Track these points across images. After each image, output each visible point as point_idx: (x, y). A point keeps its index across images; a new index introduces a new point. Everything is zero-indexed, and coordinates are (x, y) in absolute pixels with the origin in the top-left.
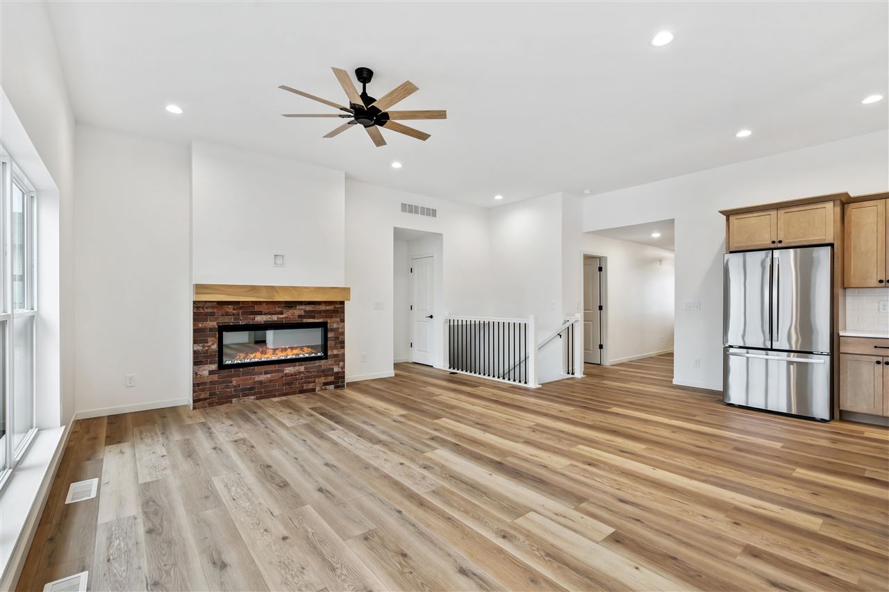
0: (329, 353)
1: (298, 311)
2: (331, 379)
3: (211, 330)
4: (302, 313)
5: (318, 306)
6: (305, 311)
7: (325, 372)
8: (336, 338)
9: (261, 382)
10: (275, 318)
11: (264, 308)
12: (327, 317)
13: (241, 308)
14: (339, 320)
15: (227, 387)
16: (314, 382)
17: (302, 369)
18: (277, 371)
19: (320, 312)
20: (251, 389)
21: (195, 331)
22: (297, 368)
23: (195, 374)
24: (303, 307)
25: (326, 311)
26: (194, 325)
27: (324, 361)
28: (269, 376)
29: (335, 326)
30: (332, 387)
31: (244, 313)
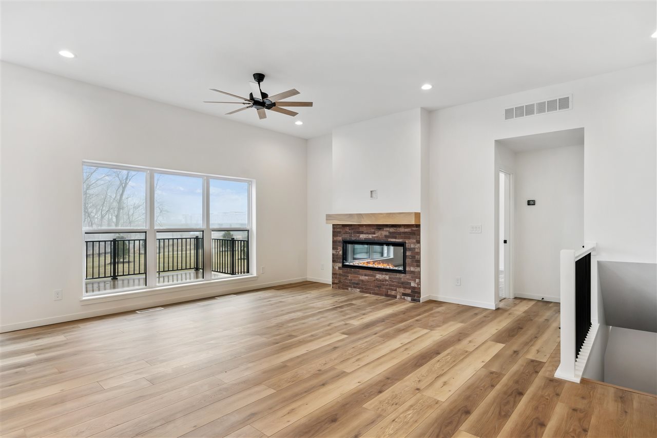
0: (407, 269)
1: (385, 232)
2: (409, 291)
3: (339, 242)
4: (387, 233)
5: (398, 229)
6: (390, 232)
7: (405, 285)
8: (413, 257)
9: (362, 281)
10: (370, 236)
11: (364, 229)
12: (405, 238)
13: (353, 229)
14: (415, 241)
15: (346, 279)
16: (396, 290)
17: (387, 277)
18: (372, 276)
19: (400, 233)
20: (357, 284)
21: (333, 241)
22: (384, 276)
23: (333, 267)
24: (388, 229)
25: (405, 233)
26: (333, 238)
27: (403, 275)
28: (367, 277)
29: (412, 246)
30: (409, 299)
31: (354, 232)
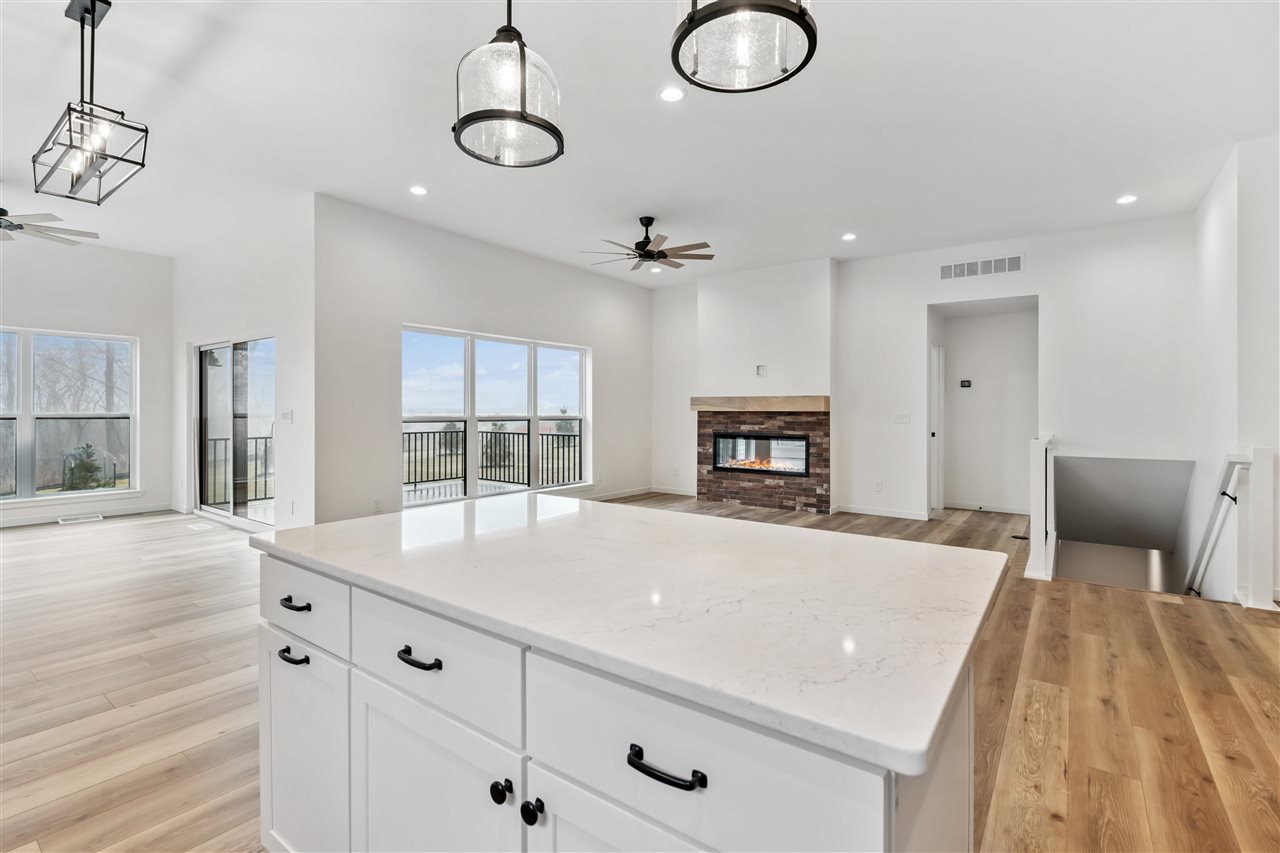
0: (811, 471)
1: (778, 422)
2: (813, 500)
3: (709, 435)
4: (782, 424)
5: (798, 418)
6: (785, 422)
7: (808, 492)
8: (819, 455)
9: (744, 489)
10: (757, 428)
11: (747, 418)
12: (808, 429)
13: (729, 418)
14: (822, 433)
15: (719, 487)
16: (794, 500)
17: (782, 483)
18: (759, 481)
19: (800, 424)
20: (737, 493)
21: (699, 435)
22: (776, 481)
23: (699, 471)
24: (783, 418)
25: (808, 423)
26: (699, 431)
27: (804, 479)
28: (751, 484)
29: (818, 440)
30: (814, 510)
31: (732, 422)
